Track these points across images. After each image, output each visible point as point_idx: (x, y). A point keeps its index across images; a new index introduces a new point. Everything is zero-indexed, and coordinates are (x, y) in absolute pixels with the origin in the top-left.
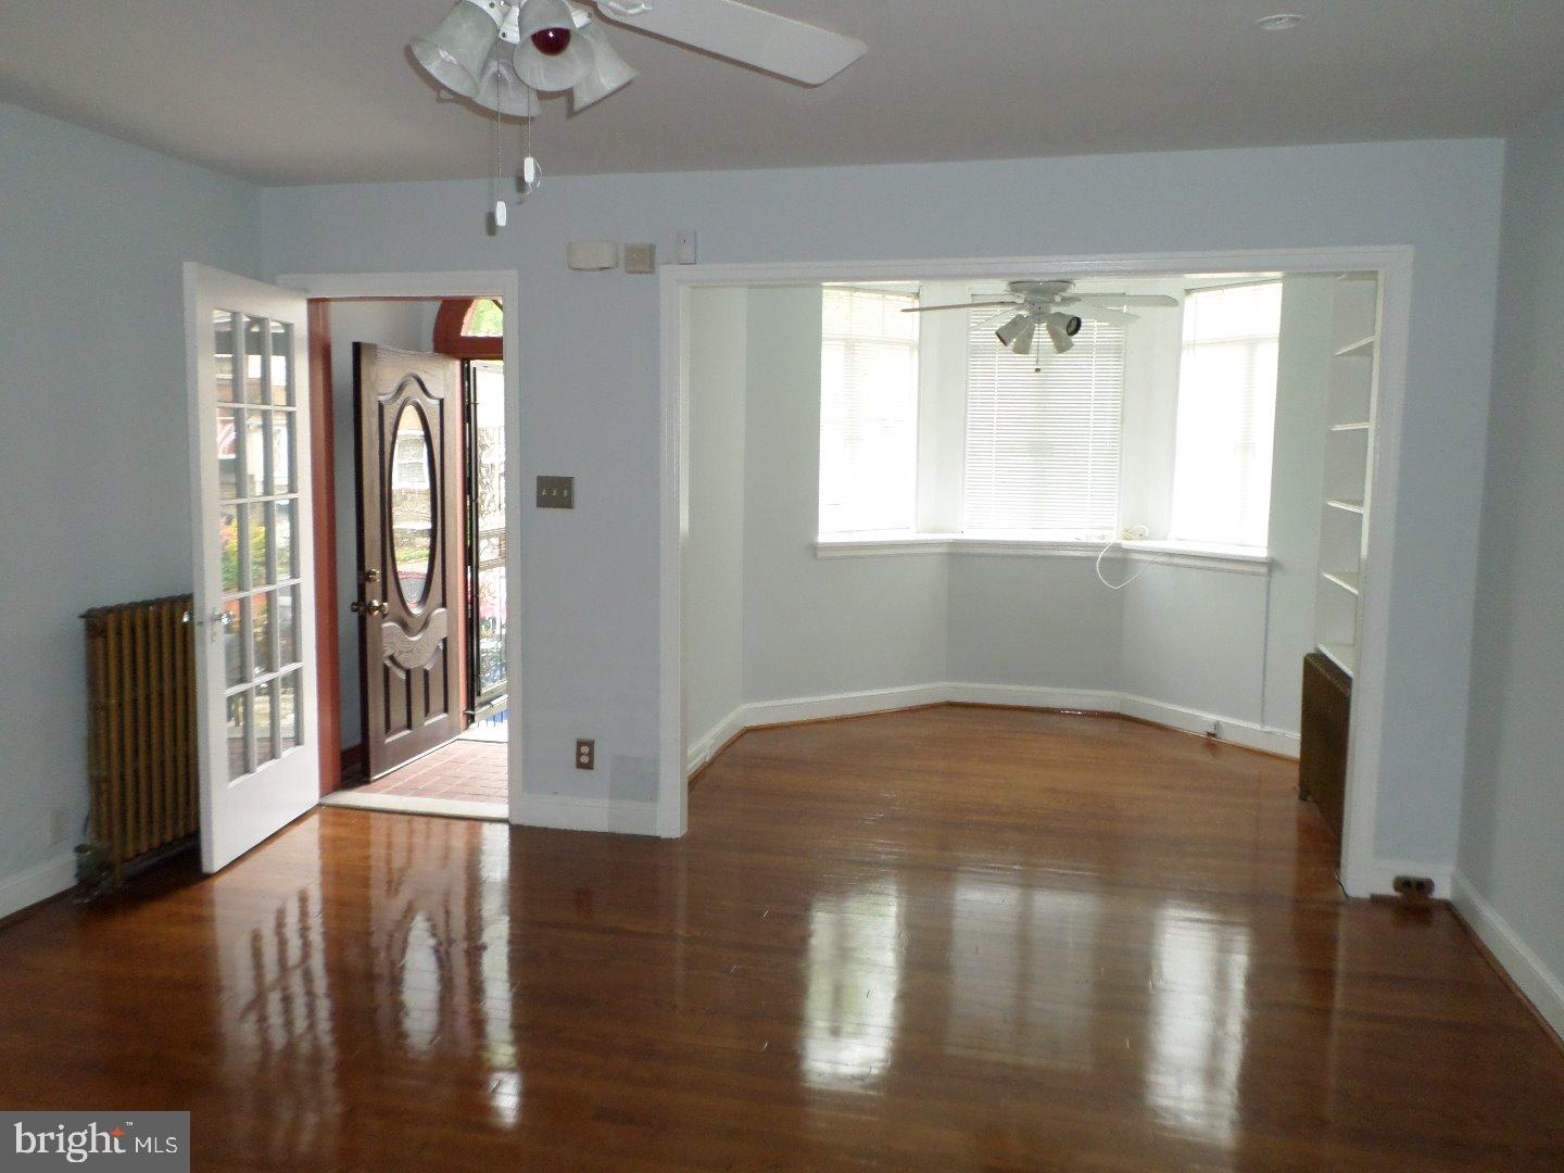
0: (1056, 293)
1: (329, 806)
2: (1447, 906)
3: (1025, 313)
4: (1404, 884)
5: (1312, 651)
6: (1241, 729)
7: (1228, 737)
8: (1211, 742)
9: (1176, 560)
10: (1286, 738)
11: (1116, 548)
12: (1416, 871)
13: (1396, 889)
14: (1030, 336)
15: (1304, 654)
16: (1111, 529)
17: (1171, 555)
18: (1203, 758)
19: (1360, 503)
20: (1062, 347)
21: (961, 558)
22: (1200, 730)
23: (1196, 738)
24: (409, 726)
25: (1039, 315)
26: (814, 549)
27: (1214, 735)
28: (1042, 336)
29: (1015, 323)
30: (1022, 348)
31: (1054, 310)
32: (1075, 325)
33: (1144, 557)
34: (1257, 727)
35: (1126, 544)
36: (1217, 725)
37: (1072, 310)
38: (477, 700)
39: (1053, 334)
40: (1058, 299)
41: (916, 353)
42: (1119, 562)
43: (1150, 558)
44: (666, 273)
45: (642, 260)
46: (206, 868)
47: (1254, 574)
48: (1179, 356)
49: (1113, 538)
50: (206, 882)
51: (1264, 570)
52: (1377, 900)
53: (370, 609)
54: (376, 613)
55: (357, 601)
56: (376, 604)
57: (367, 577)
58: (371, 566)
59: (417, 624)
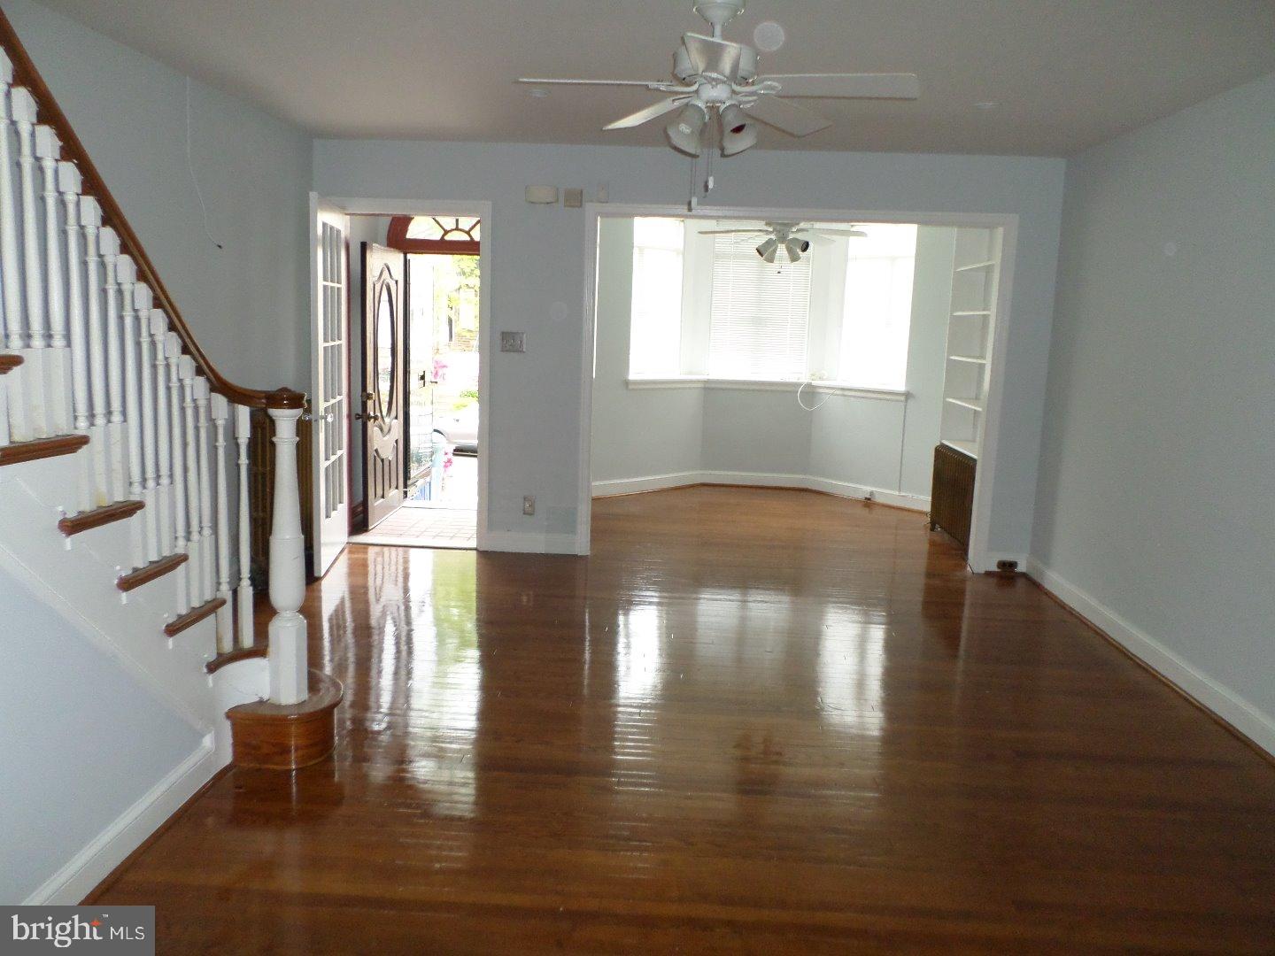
0: (793, 225)
1: (354, 544)
2: (1024, 575)
3: (773, 237)
4: (1002, 565)
5: (939, 444)
6: (886, 494)
7: (879, 499)
8: (868, 503)
9: (846, 393)
10: (921, 499)
11: (809, 385)
12: (1008, 557)
13: (999, 567)
14: (775, 251)
15: (934, 447)
16: (802, 373)
17: (843, 389)
18: (861, 512)
19: (983, 357)
20: (794, 258)
21: (712, 391)
22: (861, 496)
23: (857, 501)
24: (383, 497)
25: (782, 239)
26: (627, 383)
27: (869, 499)
28: (782, 250)
29: (769, 243)
30: (771, 260)
31: (791, 236)
32: (805, 246)
33: (827, 391)
34: (897, 493)
35: (814, 383)
36: (872, 493)
37: (802, 237)
38: (409, 482)
39: (790, 250)
40: (794, 230)
41: (681, 256)
42: (810, 393)
43: (832, 391)
44: (589, 207)
45: (575, 199)
46: (316, 575)
47: (897, 401)
48: (846, 265)
49: (805, 379)
50: (317, 583)
51: (903, 398)
52: (989, 574)
53: (369, 418)
54: (372, 420)
55: (360, 413)
56: (372, 414)
57: (369, 396)
58: (370, 390)
59: (386, 430)
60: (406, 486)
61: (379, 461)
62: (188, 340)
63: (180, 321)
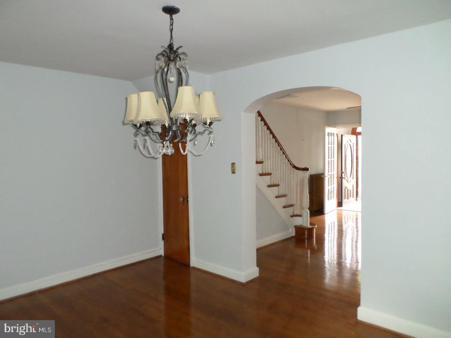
1: (338, 209)
24: (348, 199)
46: (325, 213)
50: (324, 215)
53: (343, 178)
54: (344, 179)
55: (341, 177)
56: (344, 177)
57: (343, 173)
58: (343, 171)
59: (349, 181)
60: (357, 197)
61: (346, 190)
62: (284, 151)
63: (282, 147)
